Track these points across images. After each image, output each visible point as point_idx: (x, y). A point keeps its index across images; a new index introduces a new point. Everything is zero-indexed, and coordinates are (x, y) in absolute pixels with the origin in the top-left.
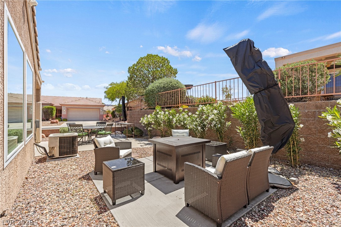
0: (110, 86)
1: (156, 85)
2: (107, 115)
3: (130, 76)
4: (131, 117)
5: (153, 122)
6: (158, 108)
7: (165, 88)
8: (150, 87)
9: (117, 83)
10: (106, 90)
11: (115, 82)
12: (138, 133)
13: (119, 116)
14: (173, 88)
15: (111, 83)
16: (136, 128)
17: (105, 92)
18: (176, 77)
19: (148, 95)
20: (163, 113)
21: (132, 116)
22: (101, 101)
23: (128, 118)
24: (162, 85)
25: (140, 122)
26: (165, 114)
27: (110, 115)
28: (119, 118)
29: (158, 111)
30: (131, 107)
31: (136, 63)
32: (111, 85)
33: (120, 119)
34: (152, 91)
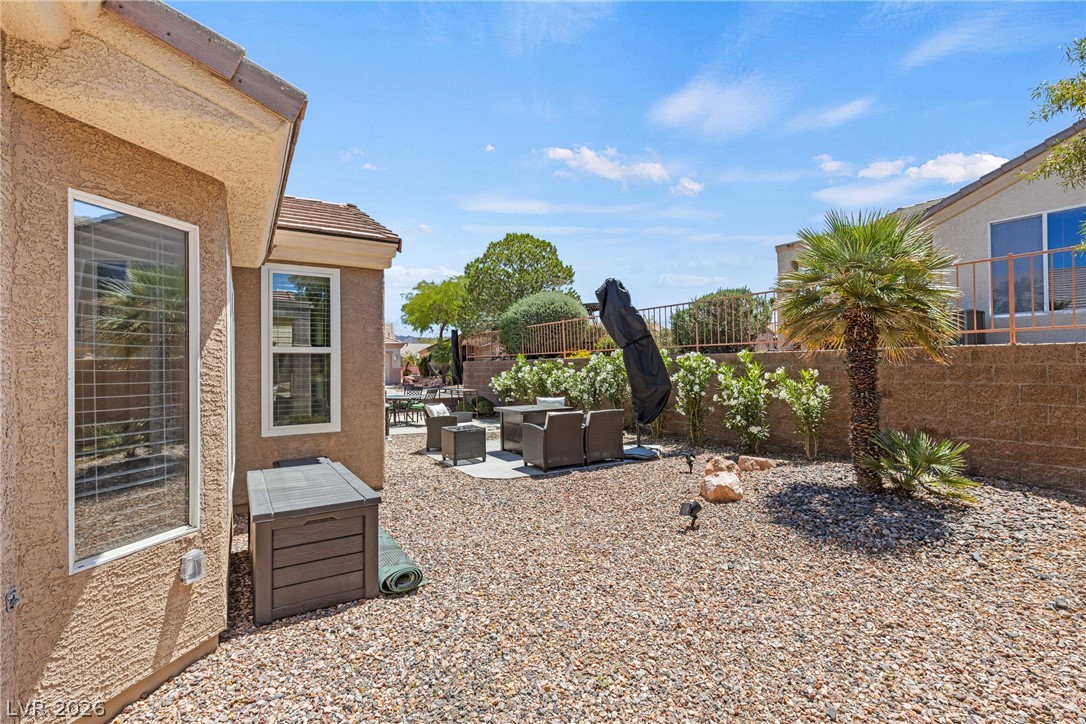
0: (416, 292)
1: (523, 308)
2: (406, 370)
3: (470, 285)
4: (471, 376)
5: (513, 387)
6: (521, 359)
7: (539, 317)
8: (510, 312)
9: (433, 283)
10: (406, 302)
11: (429, 281)
12: (485, 410)
13: (440, 373)
14: (556, 315)
15: (419, 284)
16: (482, 399)
17: (404, 308)
18: (572, 282)
19: (506, 329)
20: (528, 368)
21: (475, 374)
22: (392, 332)
23: (465, 376)
24: (534, 309)
25: (490, 385)
26: (532, 370)
27: (415, 368)
28: (439, 379)
29: (520, 364)
30: (472, 348)
31: (481, 256)
32: (419, 287)
33: (444, 381)
34: (514, 322)
